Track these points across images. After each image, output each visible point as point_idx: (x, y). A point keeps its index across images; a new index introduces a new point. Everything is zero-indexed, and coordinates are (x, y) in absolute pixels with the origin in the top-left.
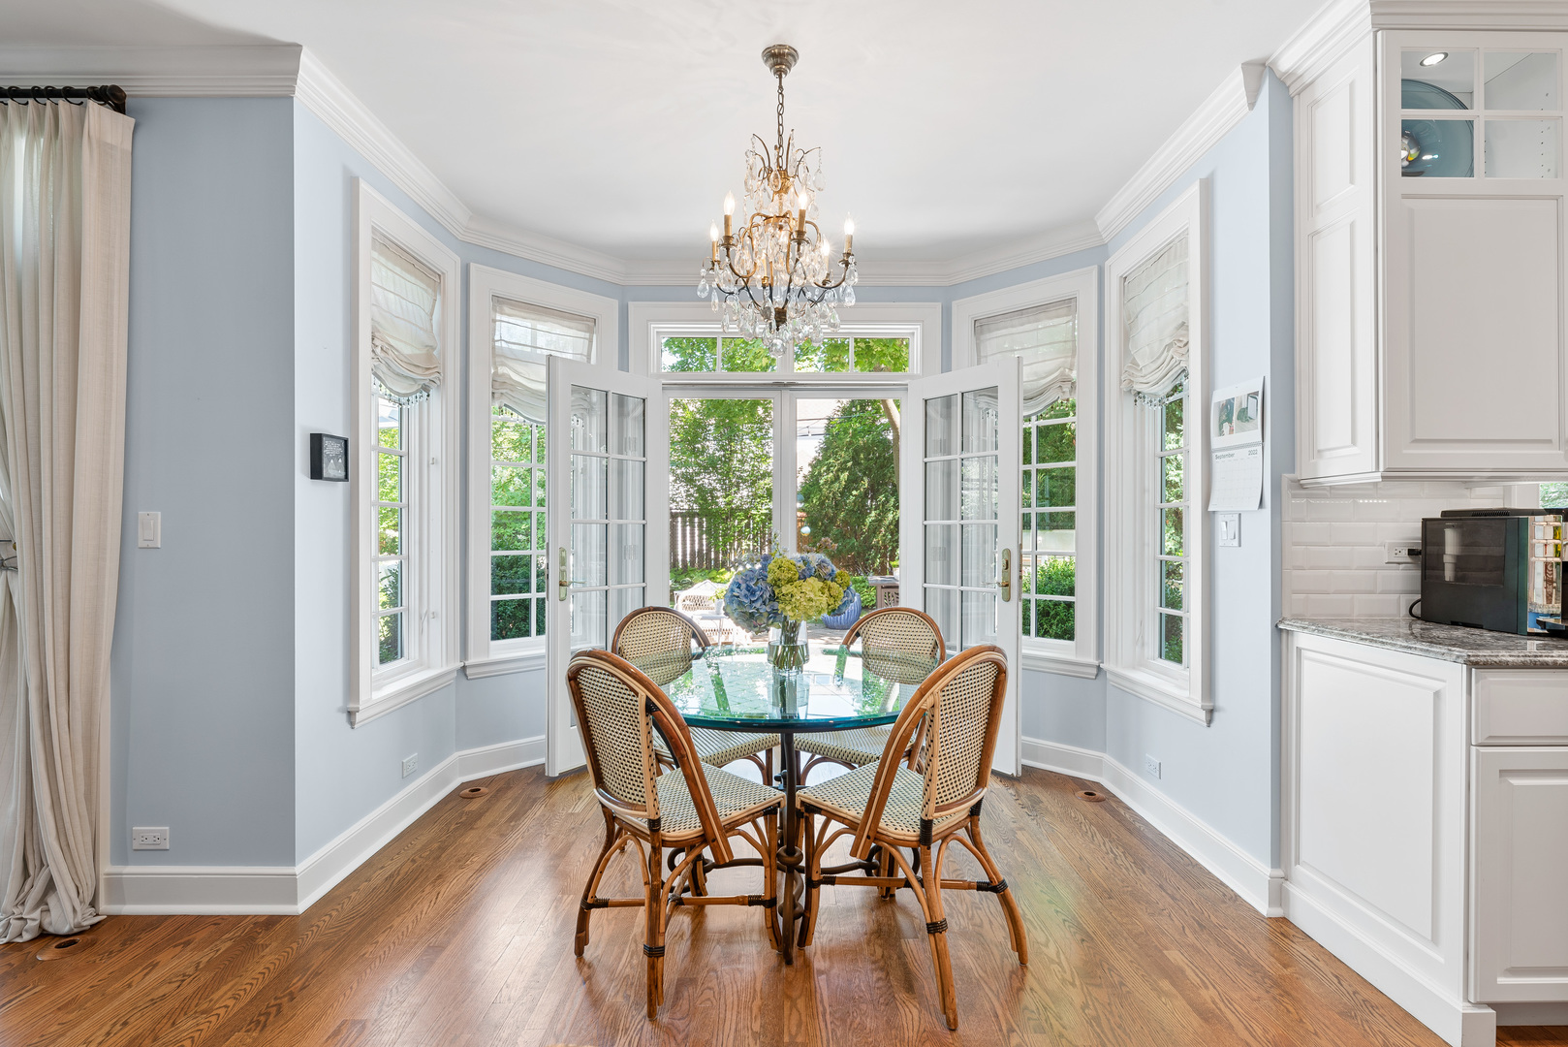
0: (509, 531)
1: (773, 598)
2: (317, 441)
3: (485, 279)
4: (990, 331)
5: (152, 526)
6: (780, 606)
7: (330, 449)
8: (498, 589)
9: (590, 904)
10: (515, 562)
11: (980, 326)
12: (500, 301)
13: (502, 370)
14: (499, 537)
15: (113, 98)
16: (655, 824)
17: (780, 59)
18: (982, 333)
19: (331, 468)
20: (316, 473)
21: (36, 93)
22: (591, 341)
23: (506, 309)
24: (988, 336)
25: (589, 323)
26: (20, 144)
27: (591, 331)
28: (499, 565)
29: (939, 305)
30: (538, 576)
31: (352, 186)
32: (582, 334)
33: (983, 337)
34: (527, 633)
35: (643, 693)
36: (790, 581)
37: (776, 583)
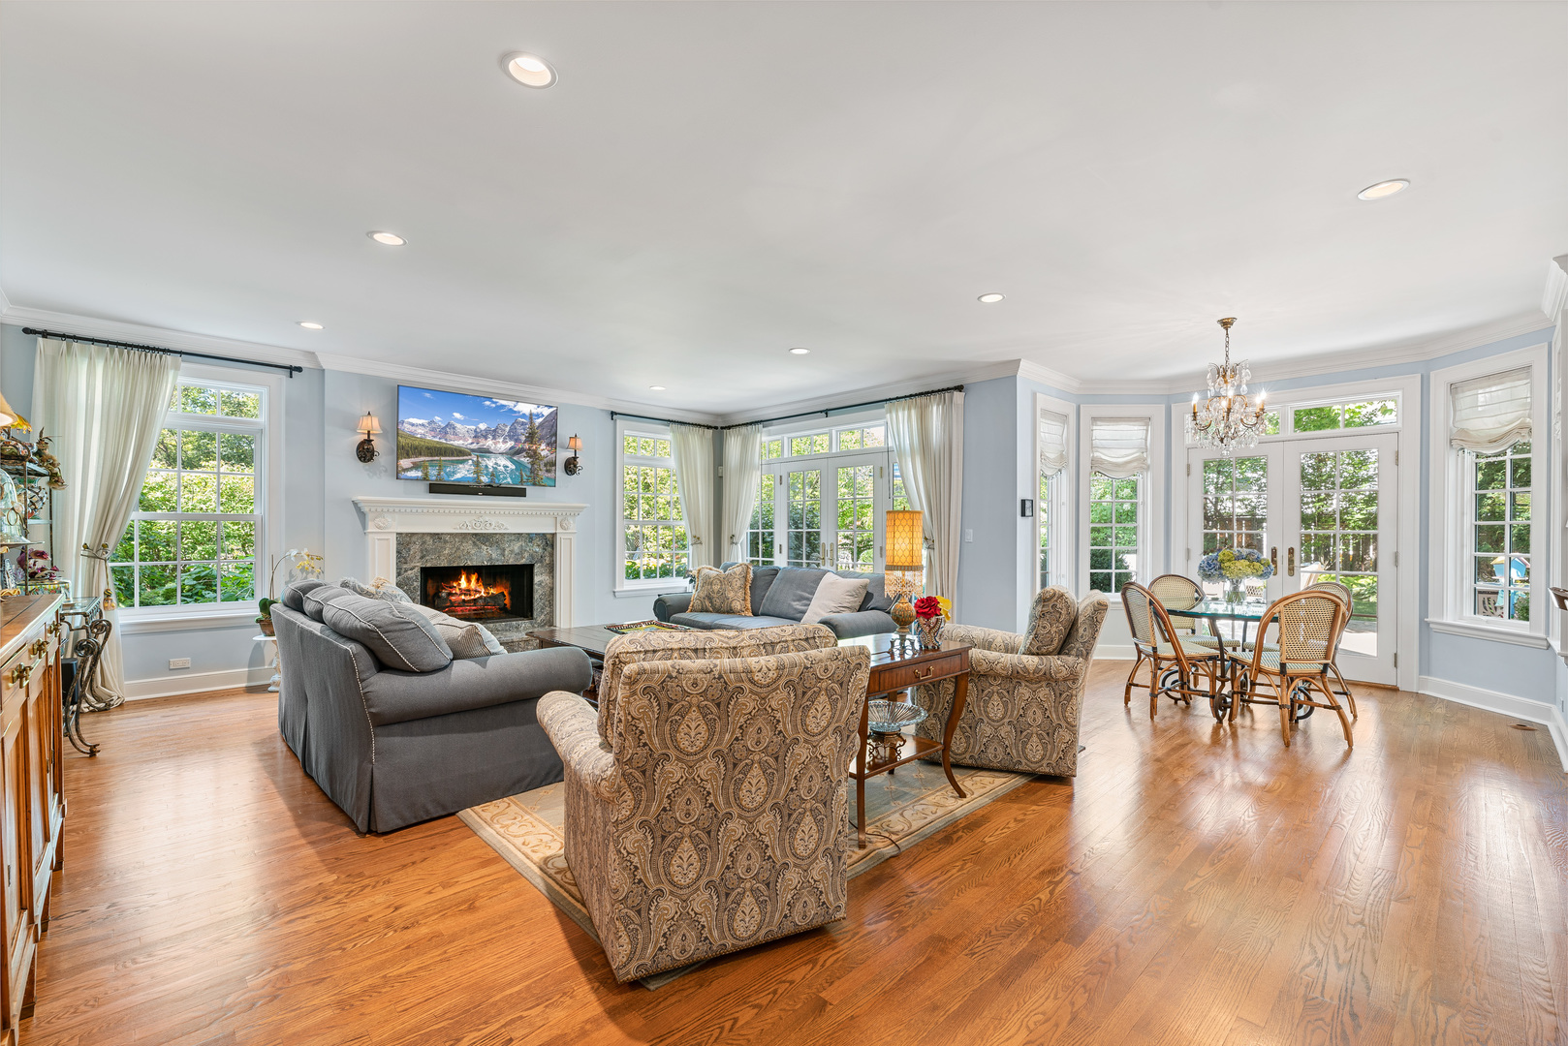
0: (1102, 535)
1: (1220, 568)
2: (1023, 502)
3: (1087, 412)
4: (1463, 392)
5: (970, 535)
6: (1223, 572)
7: (1028, 504)
8: (1093, 567)
9: (1130, 685)
10: (1104, 553)
11: (1454, 388)
12: (1095, 420)
13: (1096, 454)
14: (1094, 539)
15: (960, 388)
16: (1155, 649)
17: (1226, 324)
18: (1457, 393)
19: (1028, 513)
20: (1023, 514)
21: (939, 391)
22: (1147, 431)
23: (1099, 423)
24: (1461, 395)
25: (1146, 420)
26: (935, 408)
27: (1147, 425)
28: (1094, 555)
29: (1418, 377)
30: (1116, 562)
31: (1034, 395)
32: (1142, 428)
33: (1457, 396)
34: (1110, 591)
35: (1148, 597)
36: (1229, 560)
37: (1222, 561)
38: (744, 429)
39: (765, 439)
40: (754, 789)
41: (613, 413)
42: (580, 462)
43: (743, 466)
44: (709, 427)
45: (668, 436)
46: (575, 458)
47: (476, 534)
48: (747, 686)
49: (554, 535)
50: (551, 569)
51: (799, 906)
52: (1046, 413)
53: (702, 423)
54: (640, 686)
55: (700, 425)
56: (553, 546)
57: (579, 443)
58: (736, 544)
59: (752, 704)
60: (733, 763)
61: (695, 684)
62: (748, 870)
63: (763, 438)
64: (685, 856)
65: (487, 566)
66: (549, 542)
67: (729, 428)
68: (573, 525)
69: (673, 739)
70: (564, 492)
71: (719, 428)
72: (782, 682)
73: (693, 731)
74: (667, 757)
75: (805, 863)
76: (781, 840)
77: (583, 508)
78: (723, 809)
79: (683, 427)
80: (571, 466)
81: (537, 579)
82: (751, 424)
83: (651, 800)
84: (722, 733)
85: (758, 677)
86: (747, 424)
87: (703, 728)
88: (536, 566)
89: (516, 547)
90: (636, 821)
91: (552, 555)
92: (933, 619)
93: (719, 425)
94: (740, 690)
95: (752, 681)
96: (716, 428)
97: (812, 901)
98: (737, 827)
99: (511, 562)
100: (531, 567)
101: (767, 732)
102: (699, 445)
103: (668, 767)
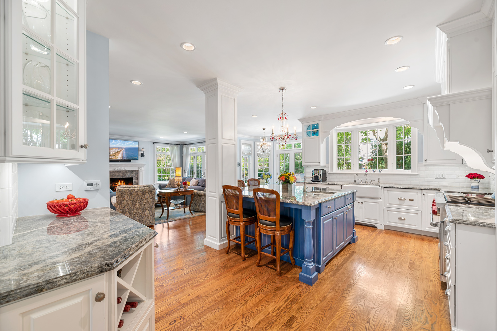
2: (238, 163)
3: (256, 143)
17: (264, 129)
20: (238, 166)
38: (187, 145)
39: (191, 148)
40: (137, 205)
41: (153, 142)
42: (144, 154)
43: (187, 154)
44: (179, 145)
45: (168, 147)
46: (143, 153)
47: (118, 171)
48: (134, 191)
49: (138, 171)
50: (137, 179)
51: (146, 222)
52: (243, 144)
53: (177, 144)
54: (118, 191)
55: (176, 144)
56: (138, 173)
57: (144, 150)
58: (185, 172)
59: (135, 194)
60: (134, 202)
61: (126, 191)
62: (138, 217)
63: (191, 147)
64: (127, 214)
65: (121, 178)
66: (137, 172)
67: (184, 145)
68: (143, 168)
69: (124, 198)
70: (141, 161)
71: (182, 145)
72: (140, 191)
73: (127, 197)
74: (123, 201)
75: (147, 216)
76: (143, 213)
77: (145, 165)
78: (133, 208)
79: (172, 145)
80: (142, 155)
81: (134, 181)
82: (188, 144)
83: (121, 206)
84: (132, 198)
85: (136, 190)
86: (187, 144)
87: (128, 197)
88: (134, 178)
89: (129, 174)
90: (120, 209)
91: (138, 175)
92: (185, 185)
93: (182, 144)
94: (133, 192)
95: (135, 191)
96: (181, 145)
97: (148, 222)
98: (135, 211)
99: (127, 177)
100: (133, 178)
101: (138, 198)
102: (176, 149)
103: (124, 202)
